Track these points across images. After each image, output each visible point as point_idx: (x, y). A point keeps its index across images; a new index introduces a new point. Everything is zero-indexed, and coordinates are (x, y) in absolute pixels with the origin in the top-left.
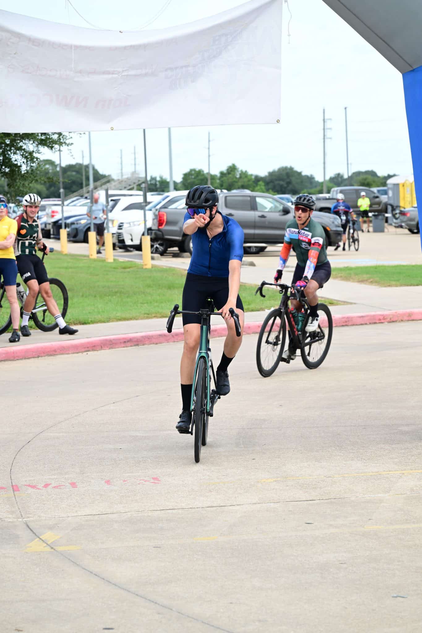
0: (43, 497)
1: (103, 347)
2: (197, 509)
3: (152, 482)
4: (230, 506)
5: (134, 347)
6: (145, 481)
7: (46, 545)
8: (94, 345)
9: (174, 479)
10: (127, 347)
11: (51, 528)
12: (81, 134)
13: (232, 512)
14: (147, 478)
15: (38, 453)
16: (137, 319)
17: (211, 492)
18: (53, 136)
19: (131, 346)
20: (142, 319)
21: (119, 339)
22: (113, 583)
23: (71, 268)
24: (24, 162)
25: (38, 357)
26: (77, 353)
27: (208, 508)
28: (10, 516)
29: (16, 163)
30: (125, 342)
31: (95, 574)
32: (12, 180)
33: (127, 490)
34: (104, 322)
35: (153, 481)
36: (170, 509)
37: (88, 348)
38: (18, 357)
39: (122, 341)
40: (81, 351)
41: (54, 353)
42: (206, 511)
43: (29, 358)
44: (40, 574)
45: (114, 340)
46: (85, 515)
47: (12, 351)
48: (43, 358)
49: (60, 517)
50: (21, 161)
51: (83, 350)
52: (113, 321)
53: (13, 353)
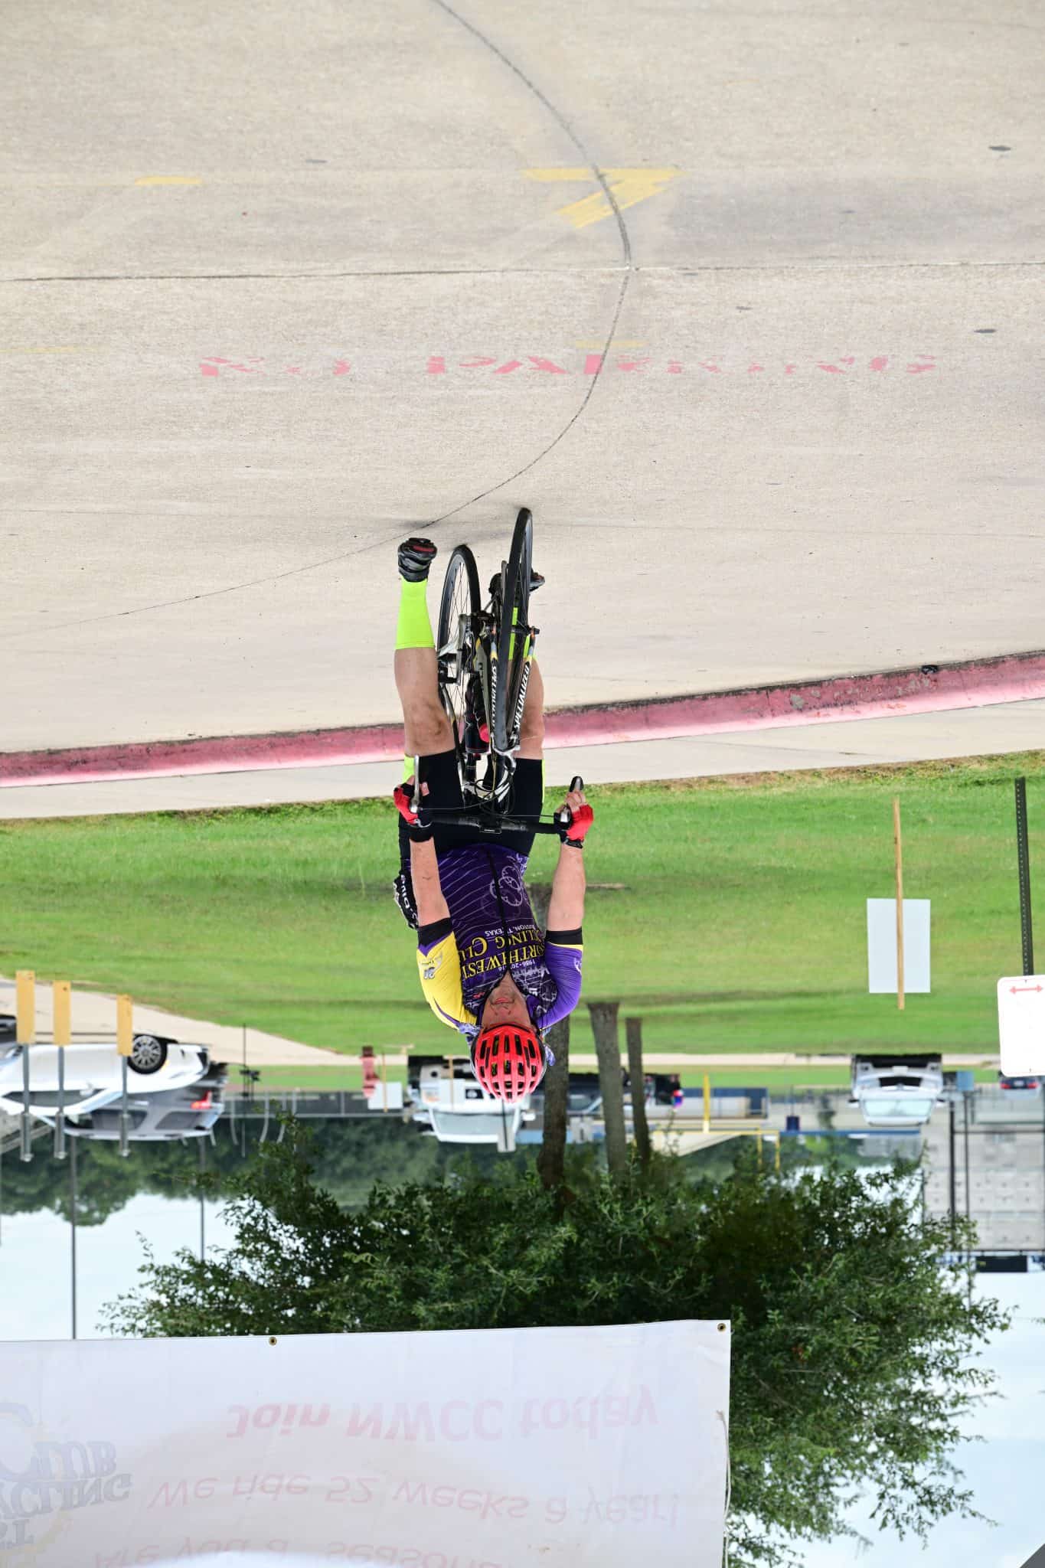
0: (536, 333)
1: (144, 752)
2: (148, 273)
3: (224, 361)
4: (49, 279)
5: (60, 748)
6: (241, 365)
7: (614, 189)
8: (169, 757)
9: (160, 367)
10: (80, 749)
11: (570, 239)
12: (130, 1297)
13: (57, 258)
14: (231, 376)
15: (475, 467)
16: (33, 820)
17: (81, 325)
18: (191, 1291)
19: (69, 750)
20: (19, 821)
21: (100, 769)
22: (495, 56)
23: (129, 959)
24: (275, 1229)
25: (318, 732)
26: (213, 738)
27: (117, 274)
28: (655, 282)
29: (291, 1228)
30: (85, 762)
31: (530, 85)
32: (302, 1185)
33: (304, 344)
34: (119, 816)
35: (222, 365)
36: (220, 277)
37: (185, 751)
38: (372, 734)
39: (91, 765)
40: (205, 743)
41: (274, 740)
42: (125, 268)
43: (344, 729)
44: (677, 97)
45: (114, 769)
46: (458, 272)
47: (387, 751)
48: (305, 728)
49: (524, 273)
50: (281, 1231)
51: (197, 745)
52: (97, 817)
53: (384, 744)
